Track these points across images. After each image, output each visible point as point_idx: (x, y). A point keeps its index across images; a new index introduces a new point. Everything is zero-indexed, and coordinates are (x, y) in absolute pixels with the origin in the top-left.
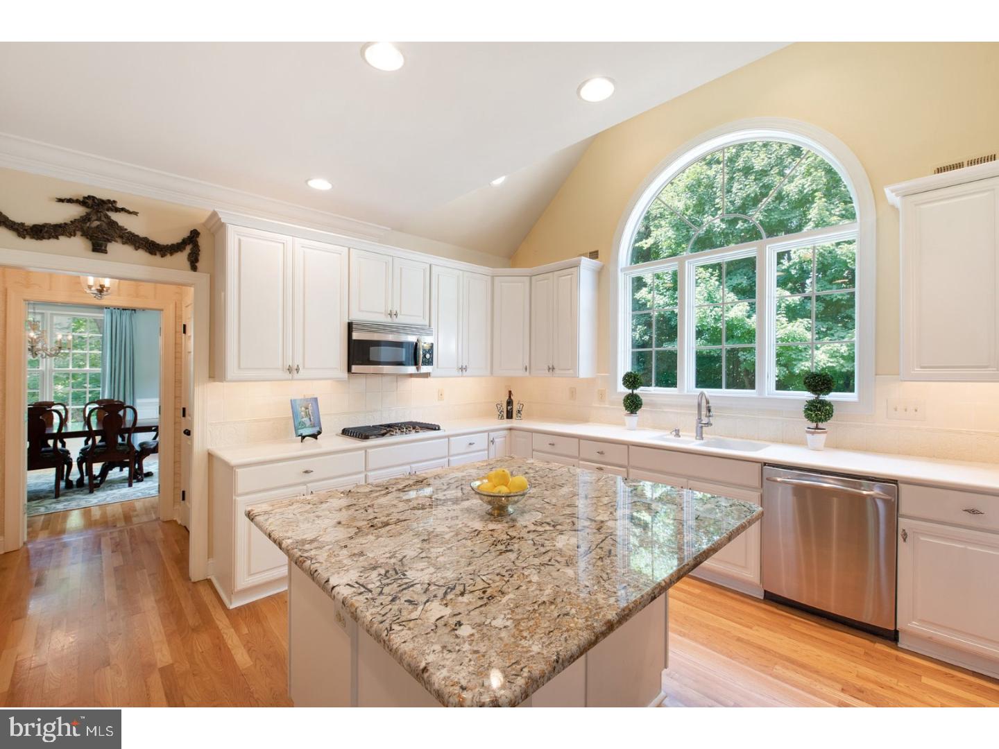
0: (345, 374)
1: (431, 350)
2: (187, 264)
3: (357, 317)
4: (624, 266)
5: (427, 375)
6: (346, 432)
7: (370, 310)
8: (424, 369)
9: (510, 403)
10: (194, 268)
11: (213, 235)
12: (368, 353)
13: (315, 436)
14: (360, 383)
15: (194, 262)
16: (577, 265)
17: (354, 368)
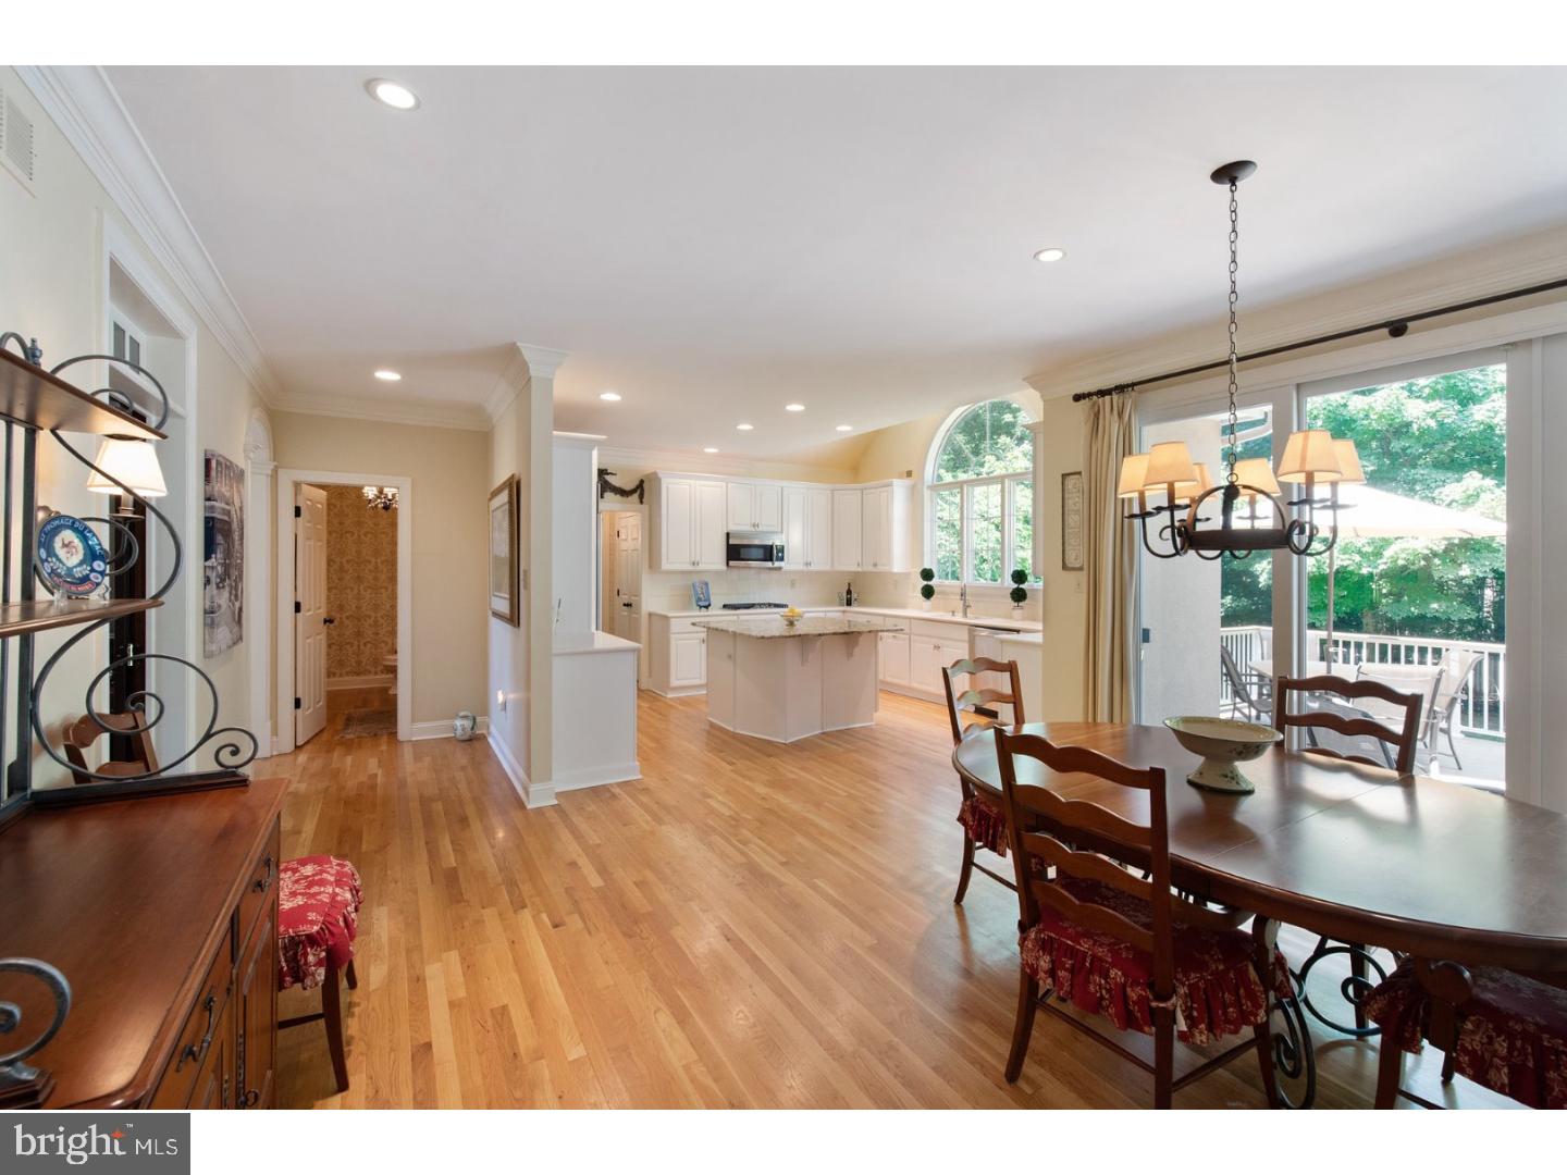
0: (725, 568)
1: (781, 549)
2: (638, 500)
3: (732, 528)
4: (930, 484)
5: (780, 568)
6: (725, 606)
7: (743, 526)
8: (777, 564)
9: (849, 592)
10: (641, 502)
11: (650, 481)
12: (739, 553)
13: (707, 607)
14: (734, 574)
15: (641, 497)
16: (890, 485)
17: (731, 563)
